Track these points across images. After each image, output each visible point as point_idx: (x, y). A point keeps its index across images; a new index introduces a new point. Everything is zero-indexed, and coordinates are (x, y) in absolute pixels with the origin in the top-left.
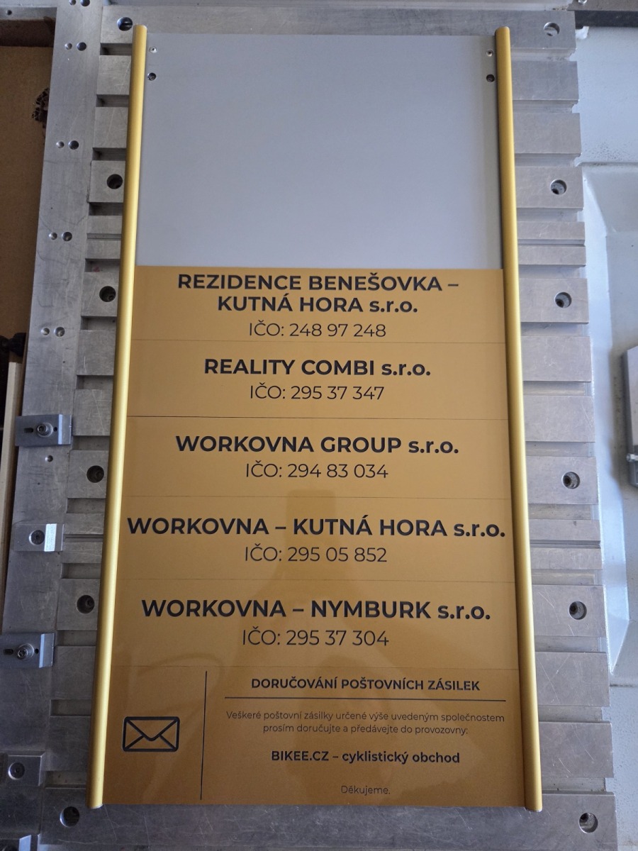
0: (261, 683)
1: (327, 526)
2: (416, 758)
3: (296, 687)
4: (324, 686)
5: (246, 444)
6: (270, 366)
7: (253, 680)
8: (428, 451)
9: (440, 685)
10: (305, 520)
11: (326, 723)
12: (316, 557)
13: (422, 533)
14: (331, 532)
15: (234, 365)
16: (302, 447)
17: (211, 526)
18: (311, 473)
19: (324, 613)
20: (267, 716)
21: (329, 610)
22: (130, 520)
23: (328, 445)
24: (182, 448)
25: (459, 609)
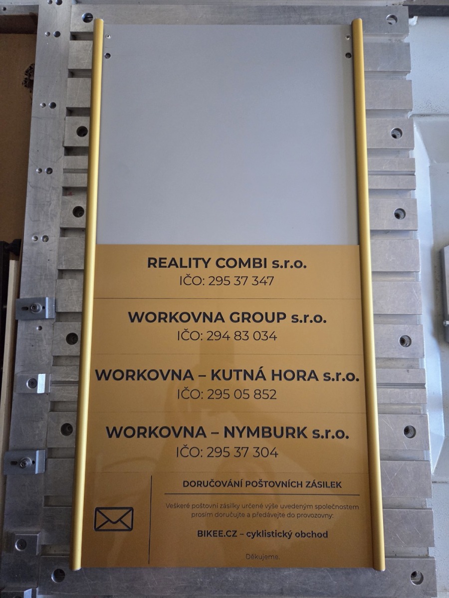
0: (189, 484)
1: (234, 374)
2: (298, 535)
3: (214, 486)
4: (233, 485)
5: (177, 317)
6: (193, 262)
7: (184, 482)
8: (305, 321)
9: (314, 484)
10: (219, 371)
11: (235, 511)
12: (227, 396)
13: (301, 379)
14: (238, 379)
15: (168, 262)
16: (217, 319)
17: (153, 375)
18: (223, 337)
19: (233, 435)
20: (194, 506)
21: (237, 433)
22: (97, 371)
23: (235, 317)
24: (132, 321)
25: (327, 432)
